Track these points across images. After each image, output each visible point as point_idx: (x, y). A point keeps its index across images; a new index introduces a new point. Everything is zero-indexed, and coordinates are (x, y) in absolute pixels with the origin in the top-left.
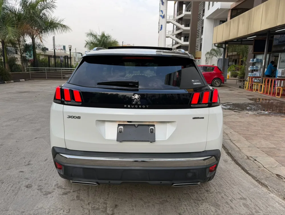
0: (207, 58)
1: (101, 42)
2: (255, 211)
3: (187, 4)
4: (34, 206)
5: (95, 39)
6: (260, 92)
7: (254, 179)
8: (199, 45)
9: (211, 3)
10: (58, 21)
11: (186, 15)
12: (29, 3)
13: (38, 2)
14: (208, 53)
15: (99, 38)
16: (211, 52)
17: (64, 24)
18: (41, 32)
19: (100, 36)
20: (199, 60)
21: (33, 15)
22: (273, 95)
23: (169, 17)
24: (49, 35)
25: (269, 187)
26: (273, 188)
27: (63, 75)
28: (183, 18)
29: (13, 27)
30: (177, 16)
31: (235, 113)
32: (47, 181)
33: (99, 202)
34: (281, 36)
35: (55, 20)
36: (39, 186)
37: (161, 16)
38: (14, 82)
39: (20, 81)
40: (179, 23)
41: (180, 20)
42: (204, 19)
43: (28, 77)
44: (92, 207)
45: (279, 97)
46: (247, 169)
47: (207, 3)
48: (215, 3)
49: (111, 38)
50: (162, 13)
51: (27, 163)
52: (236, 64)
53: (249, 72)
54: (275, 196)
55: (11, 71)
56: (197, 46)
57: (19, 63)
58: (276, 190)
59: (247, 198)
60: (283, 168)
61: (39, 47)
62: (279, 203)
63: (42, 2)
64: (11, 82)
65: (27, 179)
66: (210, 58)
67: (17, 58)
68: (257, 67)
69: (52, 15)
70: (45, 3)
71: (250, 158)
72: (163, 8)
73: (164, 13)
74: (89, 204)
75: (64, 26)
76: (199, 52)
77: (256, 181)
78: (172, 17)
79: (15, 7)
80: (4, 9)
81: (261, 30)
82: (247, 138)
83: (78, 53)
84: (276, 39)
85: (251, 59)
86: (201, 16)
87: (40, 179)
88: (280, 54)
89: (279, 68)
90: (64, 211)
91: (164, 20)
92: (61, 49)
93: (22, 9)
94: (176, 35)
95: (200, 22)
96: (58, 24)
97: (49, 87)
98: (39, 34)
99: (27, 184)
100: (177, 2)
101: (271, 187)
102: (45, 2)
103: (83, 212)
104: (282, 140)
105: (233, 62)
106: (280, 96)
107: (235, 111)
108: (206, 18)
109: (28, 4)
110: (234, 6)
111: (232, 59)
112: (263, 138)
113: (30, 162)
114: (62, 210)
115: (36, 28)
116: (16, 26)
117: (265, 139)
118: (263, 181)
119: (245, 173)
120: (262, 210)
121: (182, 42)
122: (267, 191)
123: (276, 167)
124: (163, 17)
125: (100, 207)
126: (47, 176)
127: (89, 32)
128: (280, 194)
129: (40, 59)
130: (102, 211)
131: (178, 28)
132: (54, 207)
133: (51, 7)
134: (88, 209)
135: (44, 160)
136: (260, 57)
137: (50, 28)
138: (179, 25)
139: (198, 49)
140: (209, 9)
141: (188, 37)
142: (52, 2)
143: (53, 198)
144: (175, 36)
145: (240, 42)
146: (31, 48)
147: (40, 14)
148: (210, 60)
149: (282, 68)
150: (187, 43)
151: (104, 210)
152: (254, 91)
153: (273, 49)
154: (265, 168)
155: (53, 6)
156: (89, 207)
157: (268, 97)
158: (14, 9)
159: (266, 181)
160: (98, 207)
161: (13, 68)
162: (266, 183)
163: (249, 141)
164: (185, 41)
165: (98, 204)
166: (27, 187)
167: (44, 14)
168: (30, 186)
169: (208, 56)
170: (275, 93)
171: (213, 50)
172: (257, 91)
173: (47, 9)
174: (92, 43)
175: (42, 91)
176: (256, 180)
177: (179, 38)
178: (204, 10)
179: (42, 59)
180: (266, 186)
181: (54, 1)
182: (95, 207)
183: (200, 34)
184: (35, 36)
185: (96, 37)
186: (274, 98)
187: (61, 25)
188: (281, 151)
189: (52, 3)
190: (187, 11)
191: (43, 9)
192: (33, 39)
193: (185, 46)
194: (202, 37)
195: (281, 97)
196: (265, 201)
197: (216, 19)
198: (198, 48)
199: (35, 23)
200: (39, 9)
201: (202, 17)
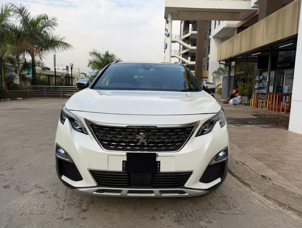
0: (214, 77)
1: (105, 61)
2: (233, 207)
3: (194, 23)
4: (9, 202)
5: (98, 58)
6: (265, 109)
7: (239, 180)
8: (206, 64)
9: (217, 22)
10: (59, 39)
11: (192, 35)
12: (30, 20)
13: (39, 19)
14: (215, 72)
15: (103, 57)
16: (218, 71)
17: (65, 42)
18: (42, 50)
19: (103, 55)
20: (206, 79)
21: (33, 33)
22: (277, 111)
23: (175, 36)
24: (49, 53)
25: (252, 186)
26: (256, 187)
27: (63, 94)
28: (190, 37)
29: (12, 44)
30: (184, 35)
31: (235, 126)
32: (26, 182)
33: (76, 199)
34: (286, 53)
35: (56, 38)
36: (17, 186)
37: (166, 34)
38: (11, 100)
39: (17, 99)
40: (185, 42)
41: (186, 40)
42: (210, 38)
43: (25, 96)
44: (68, 203)
45: (284, 113)
46: (234, 172)
47: (213, 22)
48: (221, 21)
49: (115, 57)
50: (167, 32)
51: (9, 168)
52: (244, 82)
53: (256, 89)
54: (256, 194)
55: (9, 89)
56: (204, 66)
57: (17, 81)
58: (258, 189)
59: (228, 196)
60: (269, 170)
61: (39, 65)
62: (259, 200)
63: (44, 20)
64: (7, 101)
65: (6, 180)
66: (217, 77)
67: (15, 76)
68: (263, 84)
69: (53, 33)
70: (47, 21)
71: (238, 162)
72: (168, 26)
73: (168, 32)
74: (65, 201)
75: (65, 44)
76: (206, 71)
77: (241, 182)
78: (179, 37)
79: (16, 25)
80: (3, 26)
81: (263, 45)
82: (240, 146)
83: (81, 73)
84: (281, 56)
85: (257, 77)
86: (208, 35)
87: (19, 181)
88: (285, 70)
89: (285, 85)
90: (38, 206)
91: (169, 39)
92: (64, 69)
93: (23, 26)
94: (183, 54)
95: (206, 41)
96: (59, 41)
97: (47, 105)
98: (39, 52)
99: (6, 185)
100: (183, 21)
101: (254, 186)
102: (46, 19)
103: (58, 207)
104: (276, 148)
105: (241, 81)
106: (285, 111)
107: (235, 125)
108: (213, 37)
109: (29, 22)
110: (240, 25)
111: (241, 78)
112: (257, 146)
113: (12, 167)
114: (36, 206)
115: (36, 46)
116: (15, 43)
117: (258, 147)
118: (246, 181)
119: (231, 176)
120: (240, 205)
121: (189, 61)
122: (249, 190)
123: (263, 169)
124: (168, 36)
125: (76, 203)
126: (27, 179)
127: (92, 51)
128: (261, 192)
129: (40, 79)
130: (77, 207)
131: (185, 47)
132: (28, 203)
133: (53, 25)
134: (63, 205)
135: (28, 165)
136: (266, 74)
137: (51, 46)
138: (185, 44)
139: (205, 69)
140: (215, 28)
141: (195, 57)
142: (53, 19)
143: (30, 196)
144: (181, 55)
145: (246, 59)
146: (31, 66)
147: (41, 32)
148: (217, 79)
149: (288, 85)
150: (194, 63)
151: (79, 206)
152: (259, 108)
153: (278, 66)
154: (251, 171)
155: (55, 24)
156: (65, 203)
157: (273, 113)
158: (15, 27)
159: (250, 181)
160: (73, 203)
161: (11, 86)
162: (250, 183)
163: (242, 149)
164: (191, 60)
165: (74, 200)
166: (5, 187)
167: (45, 32)
168: (8, 186)
169: (215, 75)
170: (280, 109)
171: (220, 69)
172: (262, 108)
173: (49, 26)
174: (95, 62)
175: (39, 108)
176: (241, 180)
177: (185, 57)
178: (210, 30)
179: (42, 79)
180: (249, 186)
181: (56, 19)
182: (70, 203)
183: (207, 53)
184: (35, 54)
185: (100, 57)
186: (279, 114)
187: (62, 42)
188: (272, 157)
189: (53, 21)
190: (194, 30)
191: (44, 27)
192: (33, 56)
193: (192, 66)
194: (209, 56)
195: (286, 113)
196: (245, 198)
197: (223, 38)
198: (205, 67)
199: (35, 40)
200: (40, 27)
201: (209, 37)
